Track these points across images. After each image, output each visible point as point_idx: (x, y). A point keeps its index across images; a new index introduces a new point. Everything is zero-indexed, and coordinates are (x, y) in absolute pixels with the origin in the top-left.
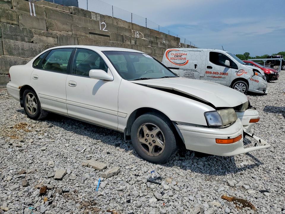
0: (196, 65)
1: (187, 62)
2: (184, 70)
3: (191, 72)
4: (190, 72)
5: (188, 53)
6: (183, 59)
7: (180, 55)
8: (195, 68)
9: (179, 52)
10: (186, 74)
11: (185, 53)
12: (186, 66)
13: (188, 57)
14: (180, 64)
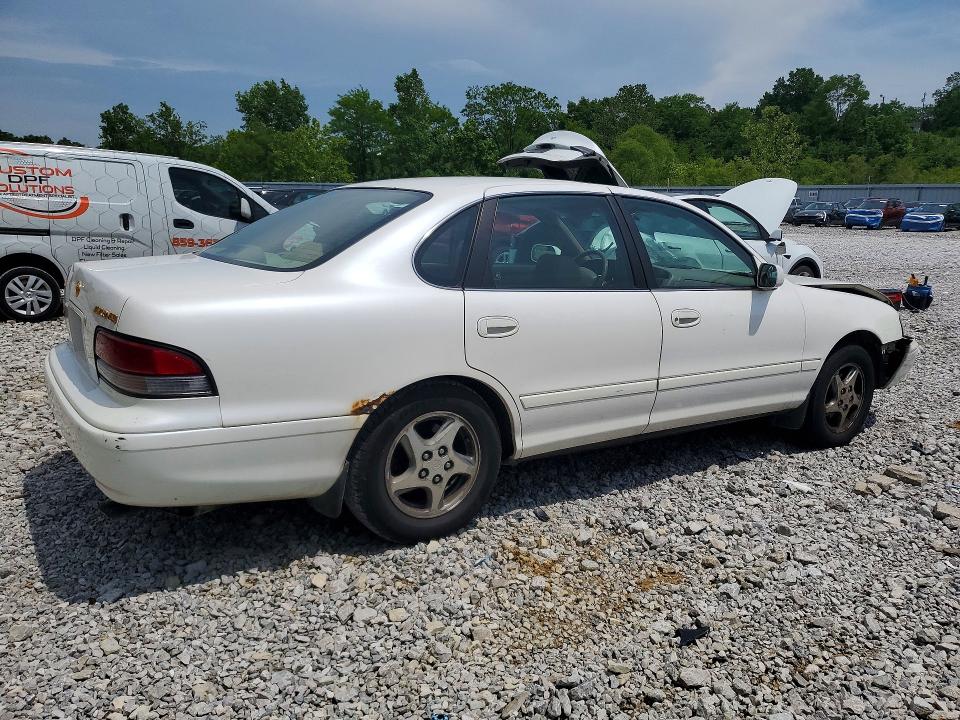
0: (126, 219)
1: (84, 207)
2: (77, 236)
3: (110, 245)
4: (105, 243)
5: (74, 166)
6: (59, 193)
7: (37, 174)
8: (126, 227)
9: (29, 159)
10: (89, 251)
11: (63, 166)
12: (85, 221)
13: (82, 185)
14: (51, 213)
